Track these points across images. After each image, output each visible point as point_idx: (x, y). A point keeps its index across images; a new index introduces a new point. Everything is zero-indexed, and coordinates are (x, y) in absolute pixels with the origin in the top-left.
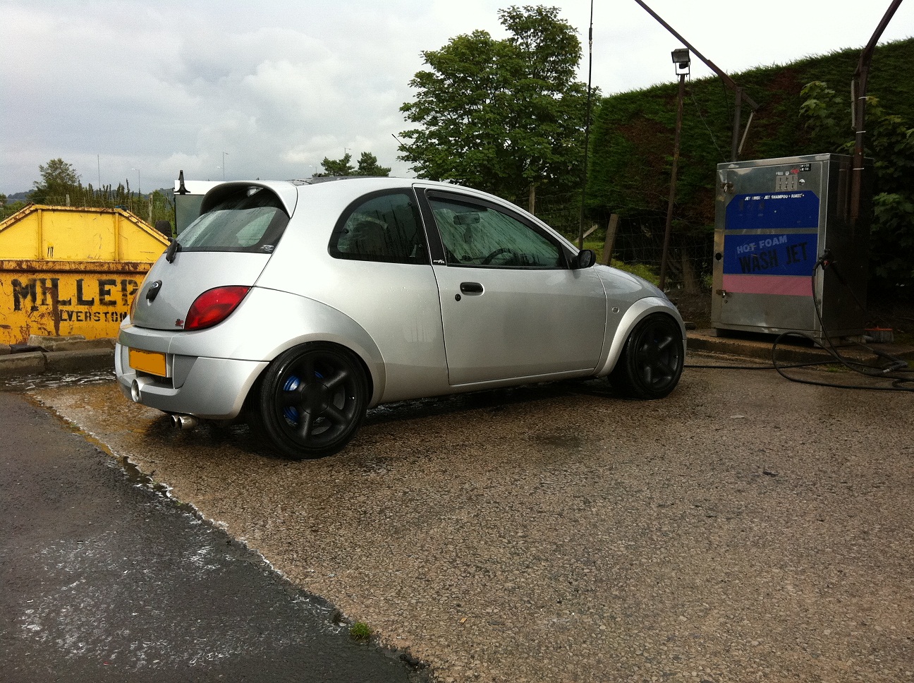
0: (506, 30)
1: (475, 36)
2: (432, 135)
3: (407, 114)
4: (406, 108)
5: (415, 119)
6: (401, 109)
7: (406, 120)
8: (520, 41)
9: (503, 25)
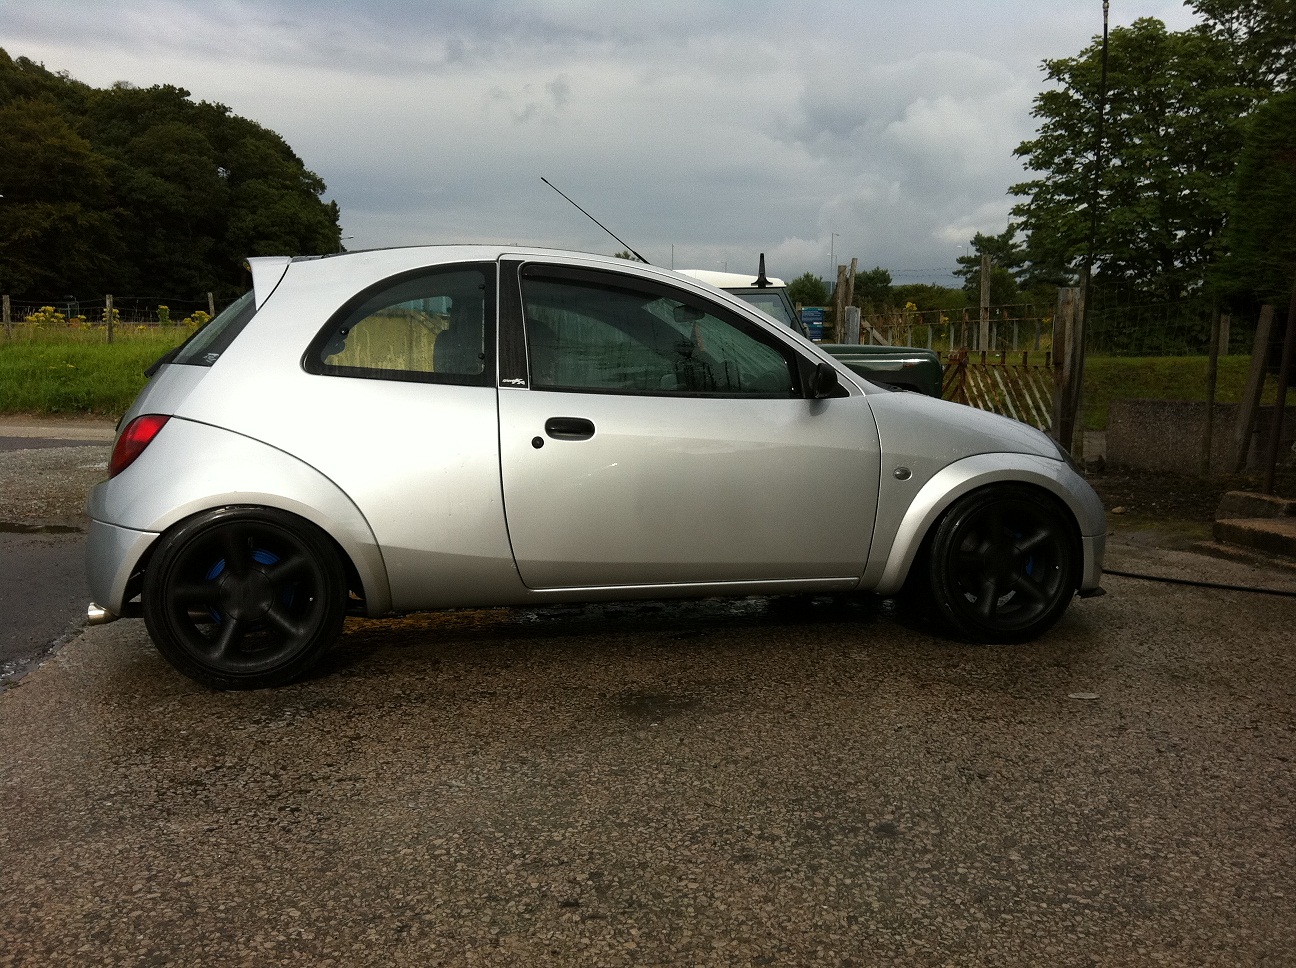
0: (1195, 13)
1: (1140, 29)
2: (1059, 188)
3: (1026, 158)
4: (1023, 150)
5: (1037, 165)
6: (1016, 151)
7: (1026, 168)
8: (1219, 27)
9: (1189, 6)
